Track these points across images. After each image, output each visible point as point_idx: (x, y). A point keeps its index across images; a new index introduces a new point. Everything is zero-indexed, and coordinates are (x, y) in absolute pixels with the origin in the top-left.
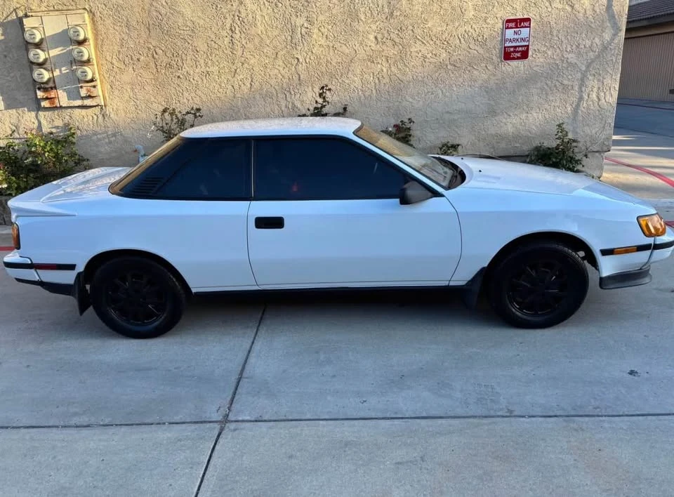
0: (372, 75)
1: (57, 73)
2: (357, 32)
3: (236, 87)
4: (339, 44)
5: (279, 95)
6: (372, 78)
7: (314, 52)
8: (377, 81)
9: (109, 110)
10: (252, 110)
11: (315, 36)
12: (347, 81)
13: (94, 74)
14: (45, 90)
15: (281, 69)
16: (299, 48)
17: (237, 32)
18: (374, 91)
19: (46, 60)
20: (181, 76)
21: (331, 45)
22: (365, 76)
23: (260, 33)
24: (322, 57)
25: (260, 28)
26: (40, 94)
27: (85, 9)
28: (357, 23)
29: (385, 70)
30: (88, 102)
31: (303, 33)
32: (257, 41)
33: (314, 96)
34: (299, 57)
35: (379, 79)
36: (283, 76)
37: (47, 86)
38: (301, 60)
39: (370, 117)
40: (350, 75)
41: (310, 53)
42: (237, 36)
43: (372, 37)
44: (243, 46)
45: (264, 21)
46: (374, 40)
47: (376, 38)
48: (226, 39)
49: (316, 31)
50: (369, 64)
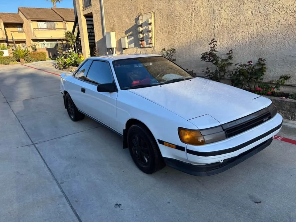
0: (247, 33)
1: (144, 35)
2: (242, 10)
3: (191, 40)
4: (233, 17)
5: (206, 44)
6: (247, 35)
7: (221, 22)
8: (250, 37)
9: (155, 49)
10: (196, 50)
11: (222, 14)
12: (235, 37)
13: (152, 35)
14: (141, 41)
15: (208, 31)
16: (215, 21)
17: (193, 15)
18: (248, 42)
19: (142, 31)
20: (175, 35)
21: (229, 18)
22: (244, 34)
23: (201, 15)
24: (225, 24)
25: (202, 12)
26: (140, 43)
27: (153, 12)
28: (243, 5)
29: (255, 30)
30: (151, 46)
31: (218, 13)
32: (200, 19)
33: (220, 44)
34: (215, 25)
35: (251, 35)
36: (208, 35)
37: (142, 40)
38: (215, 27)
39: (244, 56)
40: (237, 34)
41: (220, 23)
42: (193, 17)
43: (250, 12)
44: (195, 22)
45: (203, 9)
46: (251, 13)
47: (252, 12)
48: (189, 19)
49: (223, 11)
50: (247, 27)
